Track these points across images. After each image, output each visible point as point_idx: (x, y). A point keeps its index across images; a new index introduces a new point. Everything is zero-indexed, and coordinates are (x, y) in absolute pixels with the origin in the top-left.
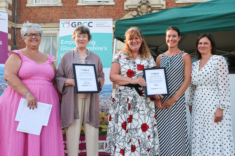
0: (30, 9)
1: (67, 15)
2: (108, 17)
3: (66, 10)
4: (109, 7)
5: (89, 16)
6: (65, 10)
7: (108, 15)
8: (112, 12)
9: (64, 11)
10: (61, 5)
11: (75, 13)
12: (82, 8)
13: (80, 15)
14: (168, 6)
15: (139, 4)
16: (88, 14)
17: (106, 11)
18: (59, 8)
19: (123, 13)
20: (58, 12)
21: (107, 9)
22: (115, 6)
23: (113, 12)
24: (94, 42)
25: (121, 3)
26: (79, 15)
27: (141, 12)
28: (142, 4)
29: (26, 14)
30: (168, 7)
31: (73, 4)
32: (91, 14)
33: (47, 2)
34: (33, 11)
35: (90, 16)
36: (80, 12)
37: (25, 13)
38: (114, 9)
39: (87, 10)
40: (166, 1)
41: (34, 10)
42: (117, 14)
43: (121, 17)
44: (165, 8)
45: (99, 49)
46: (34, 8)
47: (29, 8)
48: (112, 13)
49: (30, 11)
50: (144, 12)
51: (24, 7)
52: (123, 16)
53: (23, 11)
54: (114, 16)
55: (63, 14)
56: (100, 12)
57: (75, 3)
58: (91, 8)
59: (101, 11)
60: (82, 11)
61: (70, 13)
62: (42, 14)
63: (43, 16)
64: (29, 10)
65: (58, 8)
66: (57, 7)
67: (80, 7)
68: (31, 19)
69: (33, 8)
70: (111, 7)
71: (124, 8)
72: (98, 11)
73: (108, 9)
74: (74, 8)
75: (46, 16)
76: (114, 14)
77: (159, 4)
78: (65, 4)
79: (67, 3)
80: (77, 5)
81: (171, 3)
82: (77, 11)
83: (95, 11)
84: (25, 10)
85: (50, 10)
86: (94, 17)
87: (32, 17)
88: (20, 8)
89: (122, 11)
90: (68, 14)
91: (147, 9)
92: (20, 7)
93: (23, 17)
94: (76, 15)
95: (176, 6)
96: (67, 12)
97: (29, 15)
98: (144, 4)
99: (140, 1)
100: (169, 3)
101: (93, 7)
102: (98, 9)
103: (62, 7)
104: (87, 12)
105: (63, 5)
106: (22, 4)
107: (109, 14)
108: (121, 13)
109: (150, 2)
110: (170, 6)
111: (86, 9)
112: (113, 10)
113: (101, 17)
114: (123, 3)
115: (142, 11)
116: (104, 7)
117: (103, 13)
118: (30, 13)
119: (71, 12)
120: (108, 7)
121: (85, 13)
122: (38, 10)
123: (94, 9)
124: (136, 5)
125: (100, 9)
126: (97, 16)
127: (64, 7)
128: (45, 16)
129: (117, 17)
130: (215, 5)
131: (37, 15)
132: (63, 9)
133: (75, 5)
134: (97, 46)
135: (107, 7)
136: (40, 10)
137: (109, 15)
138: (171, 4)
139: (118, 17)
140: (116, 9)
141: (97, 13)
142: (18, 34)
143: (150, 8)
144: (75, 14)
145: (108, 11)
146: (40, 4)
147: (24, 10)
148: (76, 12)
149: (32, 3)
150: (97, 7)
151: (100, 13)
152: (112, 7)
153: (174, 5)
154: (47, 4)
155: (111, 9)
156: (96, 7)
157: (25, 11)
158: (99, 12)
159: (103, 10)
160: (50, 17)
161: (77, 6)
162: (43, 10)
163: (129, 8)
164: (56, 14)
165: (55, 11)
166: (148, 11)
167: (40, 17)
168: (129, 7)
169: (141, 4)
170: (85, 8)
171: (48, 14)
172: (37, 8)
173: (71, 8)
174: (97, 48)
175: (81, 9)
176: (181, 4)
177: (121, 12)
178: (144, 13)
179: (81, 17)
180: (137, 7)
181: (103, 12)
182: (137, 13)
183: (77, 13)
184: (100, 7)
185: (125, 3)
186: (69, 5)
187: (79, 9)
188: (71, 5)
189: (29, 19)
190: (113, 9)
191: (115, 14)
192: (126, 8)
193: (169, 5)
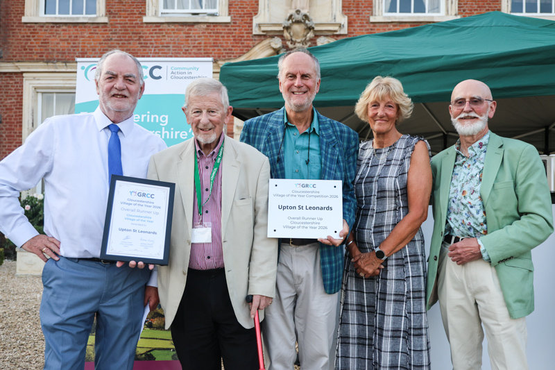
0: (32, 29)
1: (119, 44)
2: (214, 50)
3: (118, 31)
4: (217, 26)
5: (171, 48)
6: (113, 31)
7: (215, 46)
8: (223, 40)
9: (111, 33)
10: (105, 20)
11: (139, 40)
12: (153, 28)
13: (151, 43)
14: (352, 28)
15: (286, 22)
16: (170, 43)
17: (211, 36)
18: (100, 28)
19: (251, 42)
20: (99, 37)
21: (214, 33)
22: (232, 24)
23: (226, 38)
24: (164, 119)
25: (246, 18)
26: (147, 44)
27: (291, 40)
28: (293, 23)
29: (21, 40)
30: (353, 31)
31: (134, 19)
32: (175, 43)
33: (73, 14)
34: (38, 33)
35: (173, 47)
36: (150, 38)
37: (20, 37)
38: (229, 33)
39: (166, 33)
40: (348, 17)
41: (41, 30)
42: (235, 45)
43: (244, 51)
44: (346, 33)
45: (179, 135)
46: (42, 25)
47: (29, 25)
48: (224, 42)
49: (31, 33)
50: (299, 40)
51: (17, 24)
52: (249, 49)
53: (14, 33)
54: (229, 50)
55: (109, 42)
56: (197, 38)
57: (137, 15)
58: (176, 28)
59: (199, 37)
60: (154, 35)
61: (125, 40)
62: (61, 40)
63: (61, 44)
64: (29, 30)
65: (98, 27)
66: (96, 25)
67: (149, 25)
68: (34, 51)
69: (37, 25)
70: (221, 26)
71: (252, 30)
72: (191, 37)
73: (216, 31)
74: (137, 28)
75: (70, 45)
76: (229, 44)
77: (333, 22)
78: (115, 17)
79: (120, 17)
80: (142, 20)
81: (359, 21)
82: (142, 35)
83: (184, 35)
84: (20, 30)
85: (80, 32)
86: (184, 49)
87: (35, 46)
88: (8, 26)
89: (247, 37)
90: (120, 42)
91: (305, 33)
92: (8, 23)
93: (15, 47)
94: (139, 45)
95: (371, 29)
96: (120, 37)
97: (29, 42)
98: (298, 22)
99: (289, 15)
100: (354, 20)
101: (180, 27)
102: (192, 32)
103: (108, 26)
104: (166, 38)
105: (110, 20)
106: (13, 15)
107: (217, 43)
108: (245, 42)
109: (311, 17)
110: (358, 29)
111: (165, 30)
112: (226, 35)
113: (198, 50)
114: (249, 18)
115: (294, 39)
116: (205, 26)
117: (203, 42)
118: (31, 38)
119: (129, 37)
120: (216, 28)
121: (163, 41)
122: (50, 30)
123: (182, 32)
124: (279, 25)
125: (197, 32)
126: (189, 47)
127: (111, 24)
128: (66, 45)
129: (235, 52)
130: (467, 31)
131: (48, 43)
132: (110, 30)
133: (138, 22)
134: (172, 129)
135: (214, 26)
136: (56, 30)
137: (218, 46)
138: (360, 23)
139: (237, 50)
140: (233, 33)
141: (190, 42)
142: (3, 87)
143: (312, 31)
144: (138, 42)
145: (216, 36)
146: (56, 18)
147: (17, 31)
148: (140, 37)
149: (37, 15)
150: (189, 26)
151: (197, 40)
152: (223, 28)
153: (366, 26)
154: (71, 18)
155: (221, 31)
156: (188, 28)
157: (20, 33)
158: (193, 38)
159: (203, 33)
160: (80, 49)
161: (142, 23)
162: (63, 30)
163: (263, 31)
164: (93, 40)
165: (90, 33)
166: (308, 39)
167: (54, 46)
168: (263, 29)
169: (290, 21)
170: (161, 28)
171: (74, 40)
172: (47, 27)
173: (129, 27)
174: (172, 132)
175: (151, 31)
176: (383, 24)
177: (244, 40)
178: (299, 43)
179: (153, 49)
180: (281, 29)
181: (203, 38)
182: (283, 43)
183: (142, 39)
184: (196, 27)
185: (254, 18)
186: (123, 20)
187: (148, 30)
188: (129, 20)
189: (28, 51)
190: (227, 31)
191: (231, 43)
192: (256, 31)
193: (356, 25)
